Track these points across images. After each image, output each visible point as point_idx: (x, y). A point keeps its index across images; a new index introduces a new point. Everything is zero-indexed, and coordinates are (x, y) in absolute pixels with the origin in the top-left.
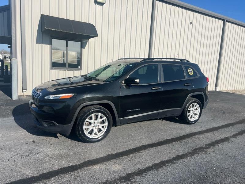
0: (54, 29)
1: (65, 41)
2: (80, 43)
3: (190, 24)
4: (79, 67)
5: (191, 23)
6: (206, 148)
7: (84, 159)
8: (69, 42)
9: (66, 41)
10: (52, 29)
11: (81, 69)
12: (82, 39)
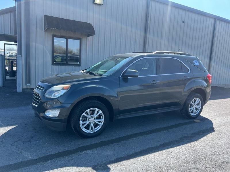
0: (55, 29)
2: (79, 41)
5: (183, 22)
7: (79, 145)
8: (69, 40)
9: (66, 39)
11: (80, 64)
12: (81, 37)
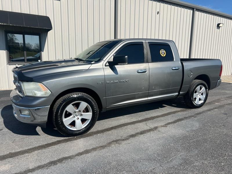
0: (2, 24)
2: (38, 36)
3: (157, 14)
4: (39, 61)
6: (123, 140)
8: (26, 36)
9: (22, 35)
12: (40, 33)
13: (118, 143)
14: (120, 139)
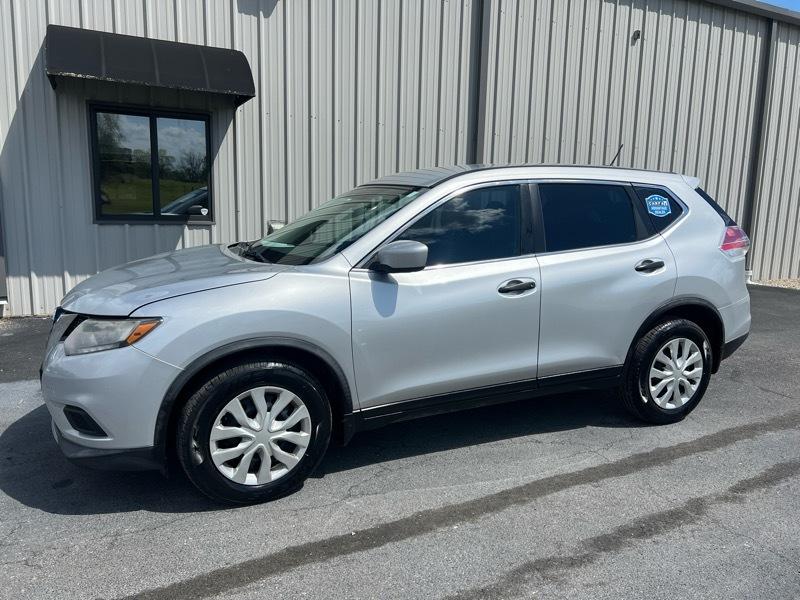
0: (80, 76)
1: (147, 120)
2: (202, 124)
4: (205, 212)
5: (637, 35)
6: (573, 563)
8: (160, 121)
9: (148, 118)
10: (73, 74)
11: (211, 216)
12: (211, 110)
13: (554, 579)
14: (553, 559)
